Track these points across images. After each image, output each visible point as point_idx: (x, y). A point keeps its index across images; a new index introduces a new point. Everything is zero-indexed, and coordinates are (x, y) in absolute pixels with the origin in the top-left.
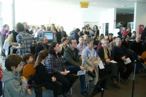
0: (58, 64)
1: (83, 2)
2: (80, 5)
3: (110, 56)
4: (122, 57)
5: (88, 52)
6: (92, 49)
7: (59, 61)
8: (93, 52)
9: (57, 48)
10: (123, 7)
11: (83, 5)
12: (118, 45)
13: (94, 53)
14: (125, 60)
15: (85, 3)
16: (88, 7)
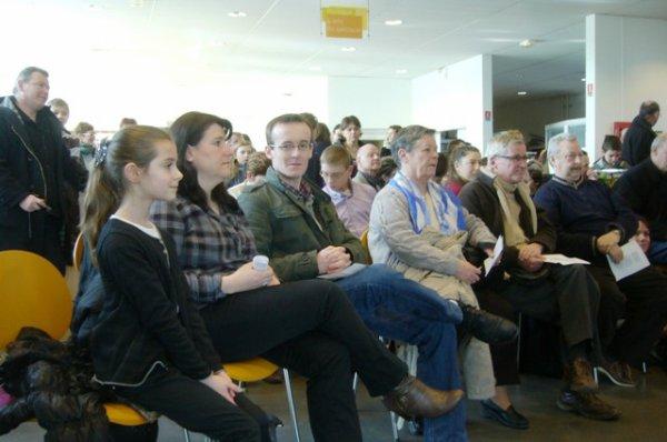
0: (220, 248)
1: (333, 8)
2: (324, 24)
3: (535, 231)
4: (598, 236)
5: (413, 199)
6: (430, 187)
7: (227, 234)
8: (440, 199)
9: (207, 155)
10: (525, 43)
11: (335, 21)
12: (569, 175)
13: (440, 207)
14: (615, 250)
15: (344, 13)
16: (365, 33)
